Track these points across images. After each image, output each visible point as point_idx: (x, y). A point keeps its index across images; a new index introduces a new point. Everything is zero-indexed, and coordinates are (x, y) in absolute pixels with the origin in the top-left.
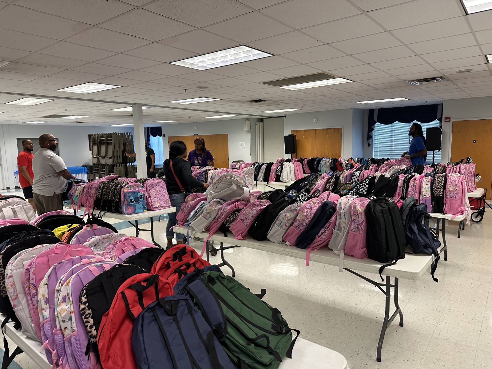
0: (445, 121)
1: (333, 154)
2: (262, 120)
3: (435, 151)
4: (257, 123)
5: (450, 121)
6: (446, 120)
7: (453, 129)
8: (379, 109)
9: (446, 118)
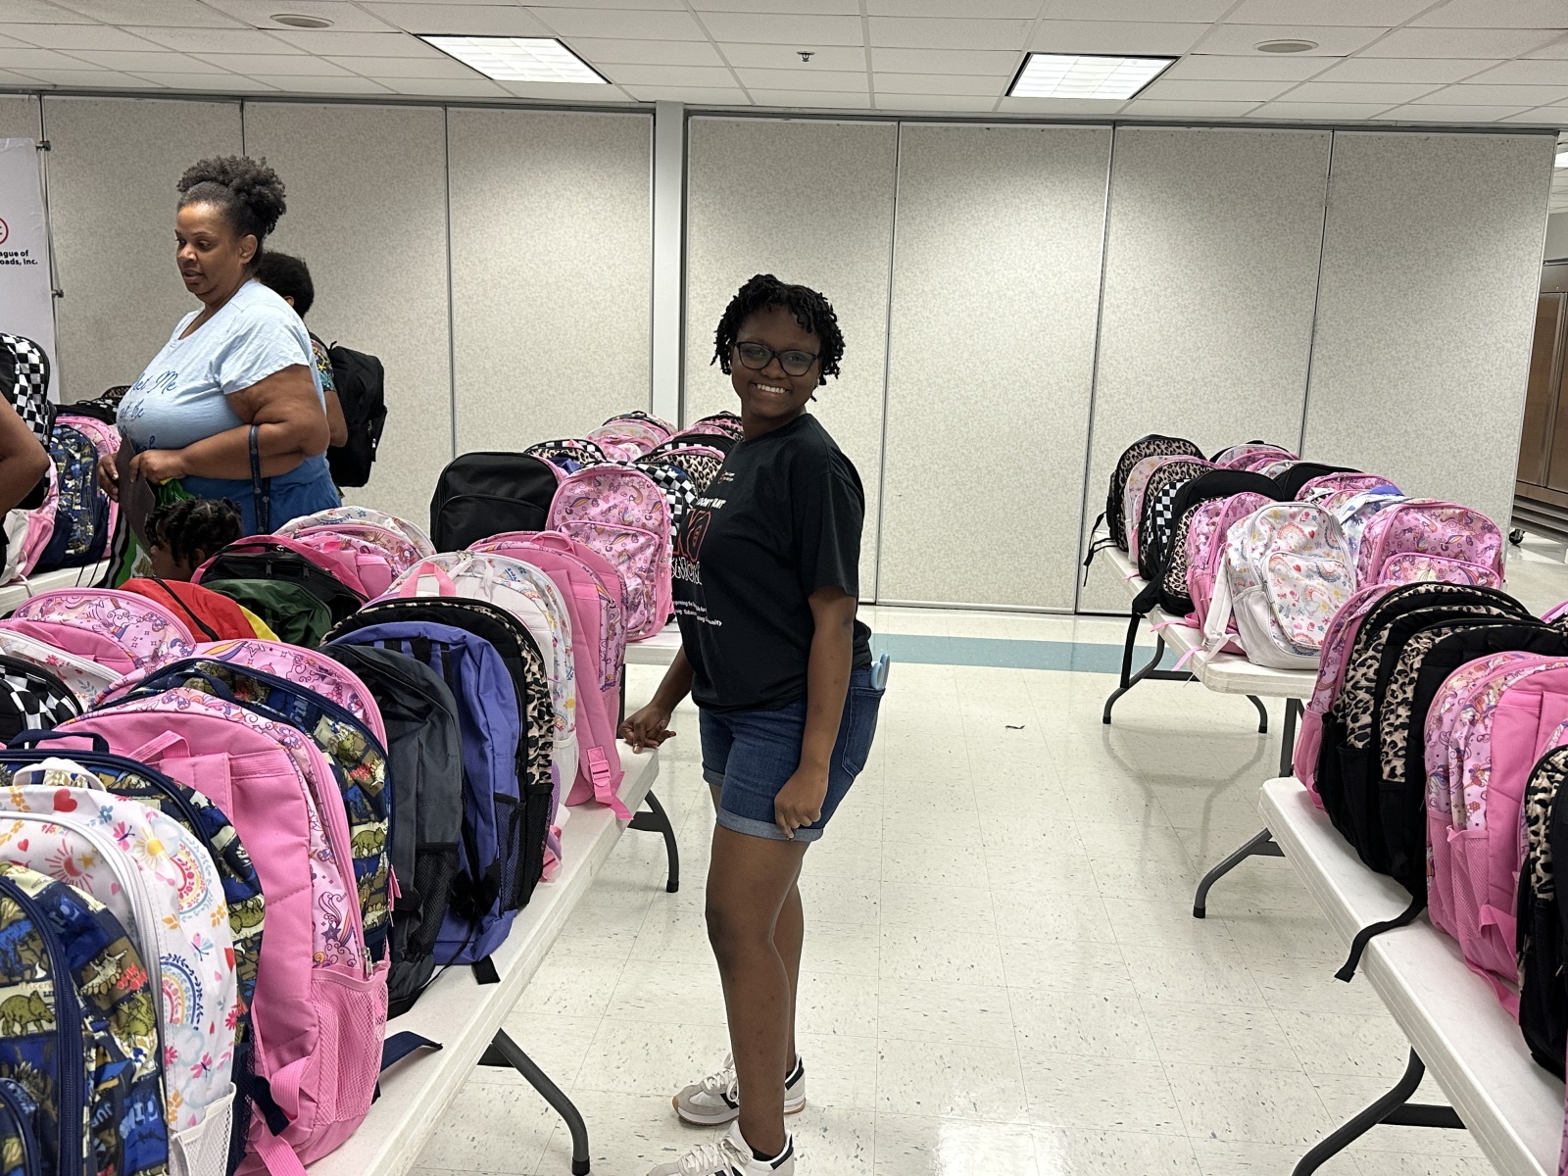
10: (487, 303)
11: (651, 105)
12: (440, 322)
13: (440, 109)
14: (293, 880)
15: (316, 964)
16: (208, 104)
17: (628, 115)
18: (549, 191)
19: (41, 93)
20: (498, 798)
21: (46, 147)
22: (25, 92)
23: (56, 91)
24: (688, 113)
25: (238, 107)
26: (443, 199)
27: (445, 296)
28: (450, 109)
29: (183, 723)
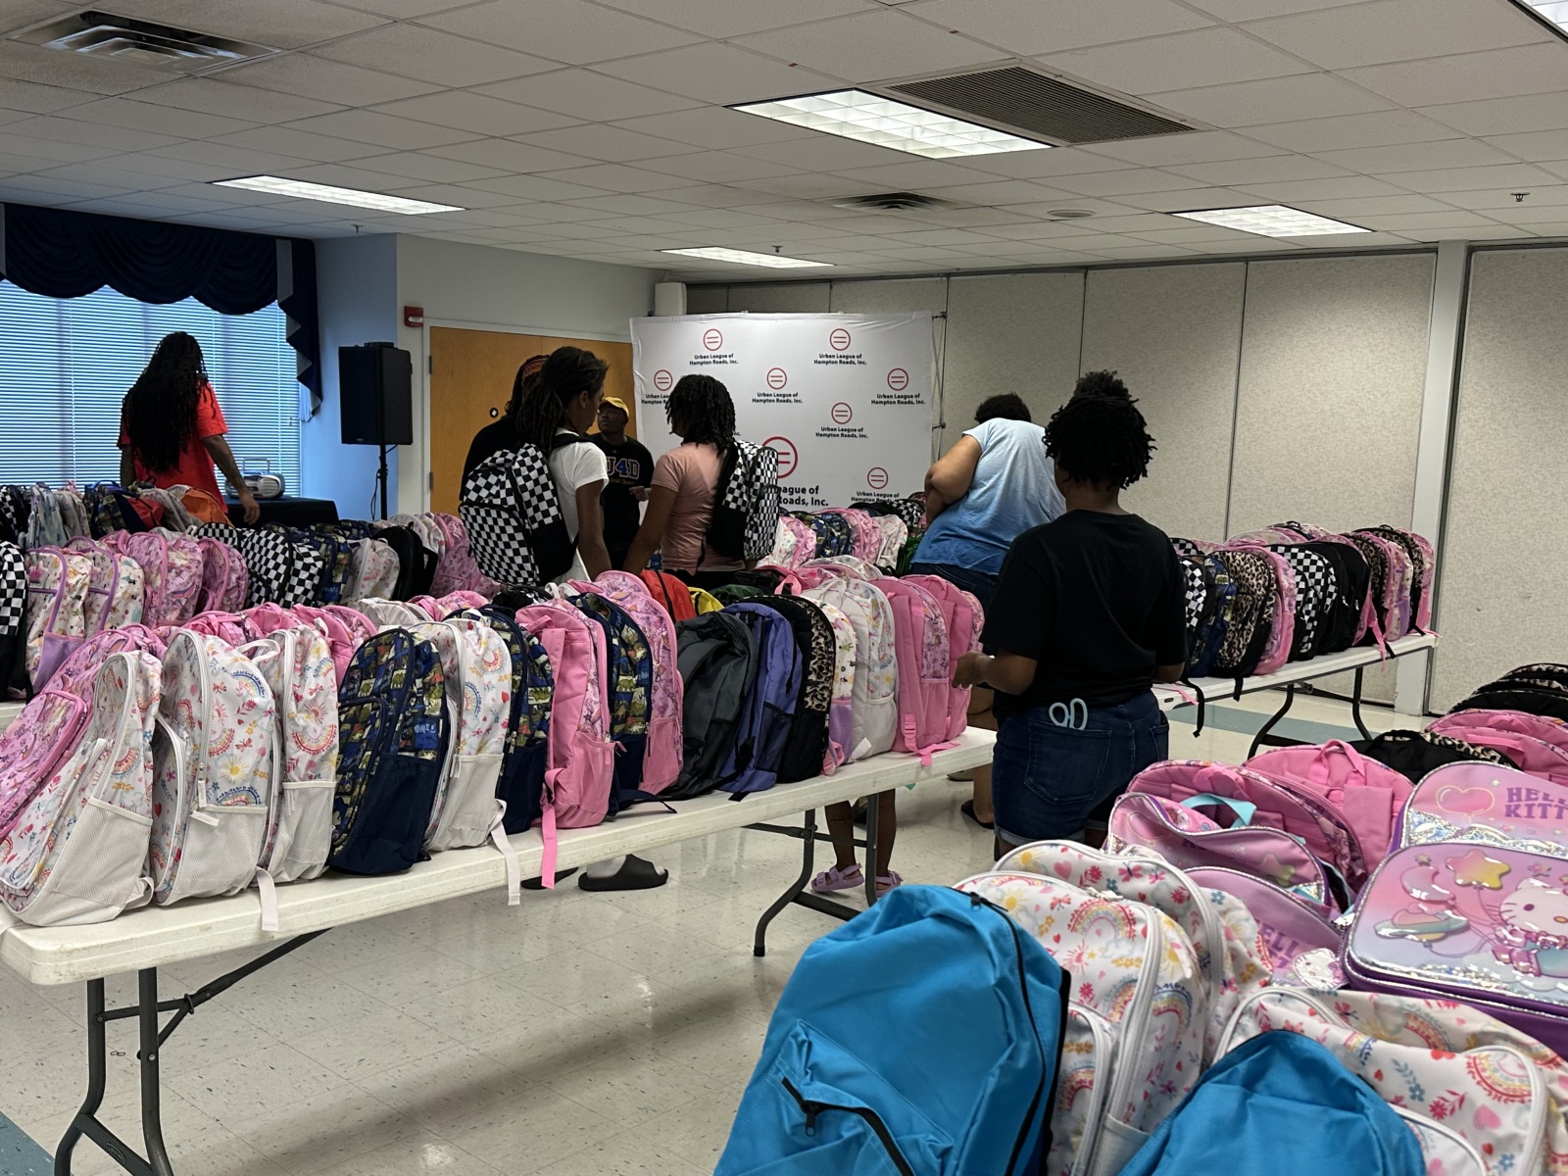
0: (408, 323)
5: (421, 325)
6: (411, 319)
7: (430, 359)
9: (410, 311)
10: (1267, 429)
11: (1434, 245)
12: (1223, 446)
13: (1243, 264)
14: (577, 690)
15: (579, 729)
16: (1061, 275)
17: (1413, 255)
18: (1333, 327)
19: (948, 275)
20: (766, 705)
21: (944, 316)
22: (938, 275)
23: (959, 273)
24: (1472, 249)
25: (1082, 275)
26: (1237, 342)
27: (1230, 424)
28: (1251, 263)
29: (553, 612)
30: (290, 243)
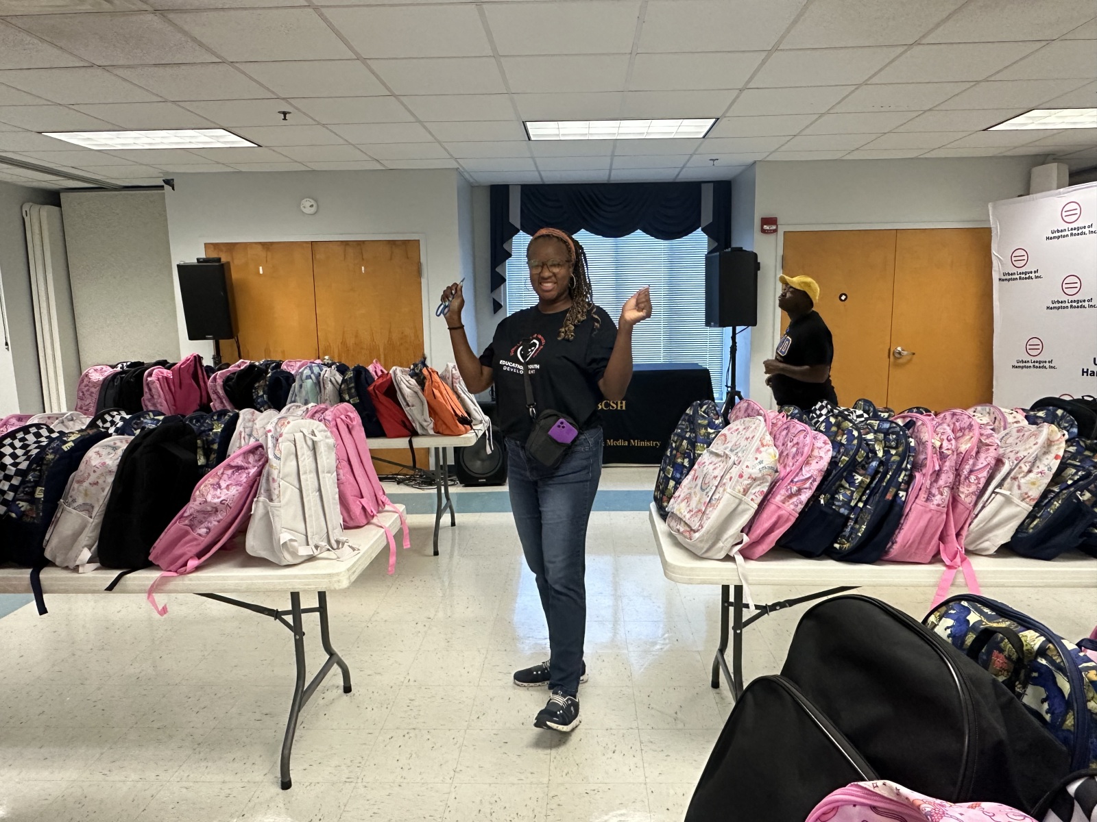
0: (763, 231)
1: (390, 339)
2: (52, 198)
3: (738, 329)
4: (26, 207)
5: (775, 231)
6: (766, 227)
7: (783, 258)
8: (521, 185)
9: (766, 221)
30: (712, 185)
